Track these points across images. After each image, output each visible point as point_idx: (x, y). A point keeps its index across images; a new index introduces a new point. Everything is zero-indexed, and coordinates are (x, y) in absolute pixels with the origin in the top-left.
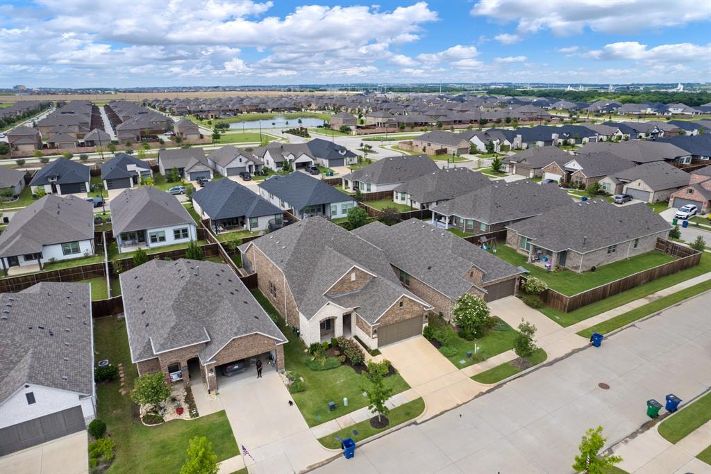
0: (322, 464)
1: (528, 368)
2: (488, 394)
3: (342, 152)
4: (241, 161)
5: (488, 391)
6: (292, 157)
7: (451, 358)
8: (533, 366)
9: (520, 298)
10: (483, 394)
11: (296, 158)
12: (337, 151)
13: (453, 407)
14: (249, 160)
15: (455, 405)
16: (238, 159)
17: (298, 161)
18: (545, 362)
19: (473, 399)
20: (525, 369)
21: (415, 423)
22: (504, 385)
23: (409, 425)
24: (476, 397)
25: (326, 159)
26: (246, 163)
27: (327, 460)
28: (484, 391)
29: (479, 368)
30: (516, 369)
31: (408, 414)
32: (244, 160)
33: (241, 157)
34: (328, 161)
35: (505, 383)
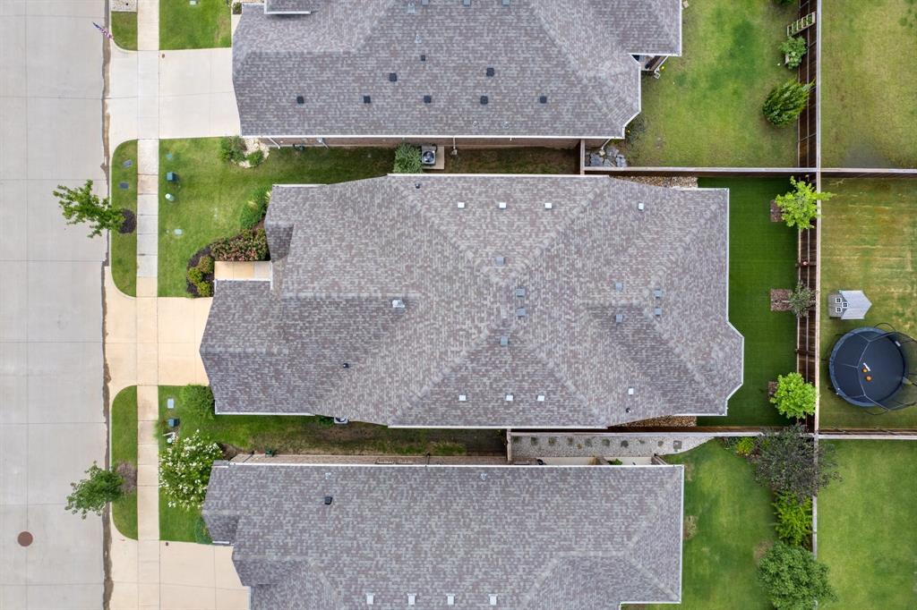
0: (105, 131)
2: (102, 386)
5: (106, 390)
10: (107, 380)
19: (105, 360)
21: (105, 264)
23: (107, 254)
27: (108, 139)
35: (107, 424)
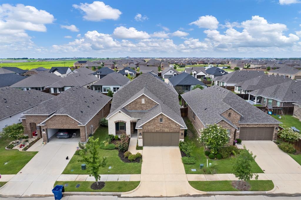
1: (245, 190)
2: (192, 197)
3: (223, 72)
4: (171, 72)
5: (194, 196)
6: (195, 72)
7: (186, 165)
8: (252, 191)
9: (277, 143)
10: (189, 196)
11: (197, 73)
12: (220, 72)
13: (156, 196)
14: (175, 72)
15: (159, 195)
16: (170, 71)
17: (198, 74)
18: (267, 192)
19: (177, 196)
20: (241, 190)
21: (119, 196)
22: (213, 196)
23: (113, 195)
24: (181, 196)
25: (213, 75)
26: (173, 73)
27: (45, 195)
28: (191, 194)
29: (203, 178)
30: (233, 188)
31: (120, 188)
32: (172, 72)
33: (171, 70)
34: (214, 76)
35: (214, 195)
